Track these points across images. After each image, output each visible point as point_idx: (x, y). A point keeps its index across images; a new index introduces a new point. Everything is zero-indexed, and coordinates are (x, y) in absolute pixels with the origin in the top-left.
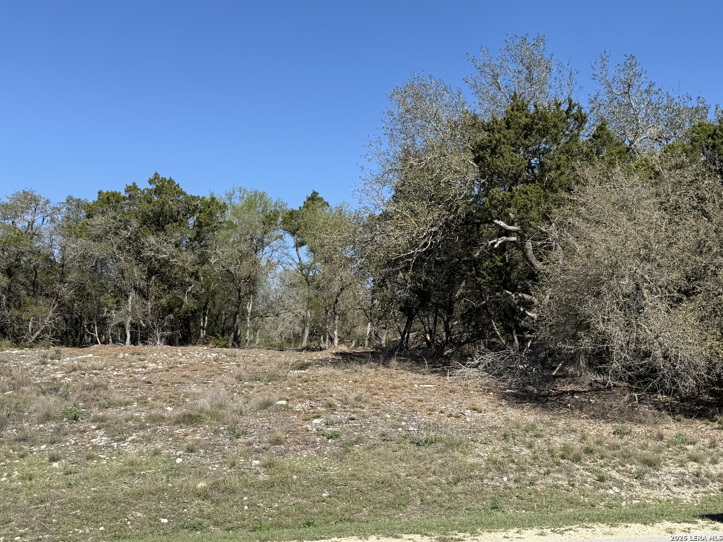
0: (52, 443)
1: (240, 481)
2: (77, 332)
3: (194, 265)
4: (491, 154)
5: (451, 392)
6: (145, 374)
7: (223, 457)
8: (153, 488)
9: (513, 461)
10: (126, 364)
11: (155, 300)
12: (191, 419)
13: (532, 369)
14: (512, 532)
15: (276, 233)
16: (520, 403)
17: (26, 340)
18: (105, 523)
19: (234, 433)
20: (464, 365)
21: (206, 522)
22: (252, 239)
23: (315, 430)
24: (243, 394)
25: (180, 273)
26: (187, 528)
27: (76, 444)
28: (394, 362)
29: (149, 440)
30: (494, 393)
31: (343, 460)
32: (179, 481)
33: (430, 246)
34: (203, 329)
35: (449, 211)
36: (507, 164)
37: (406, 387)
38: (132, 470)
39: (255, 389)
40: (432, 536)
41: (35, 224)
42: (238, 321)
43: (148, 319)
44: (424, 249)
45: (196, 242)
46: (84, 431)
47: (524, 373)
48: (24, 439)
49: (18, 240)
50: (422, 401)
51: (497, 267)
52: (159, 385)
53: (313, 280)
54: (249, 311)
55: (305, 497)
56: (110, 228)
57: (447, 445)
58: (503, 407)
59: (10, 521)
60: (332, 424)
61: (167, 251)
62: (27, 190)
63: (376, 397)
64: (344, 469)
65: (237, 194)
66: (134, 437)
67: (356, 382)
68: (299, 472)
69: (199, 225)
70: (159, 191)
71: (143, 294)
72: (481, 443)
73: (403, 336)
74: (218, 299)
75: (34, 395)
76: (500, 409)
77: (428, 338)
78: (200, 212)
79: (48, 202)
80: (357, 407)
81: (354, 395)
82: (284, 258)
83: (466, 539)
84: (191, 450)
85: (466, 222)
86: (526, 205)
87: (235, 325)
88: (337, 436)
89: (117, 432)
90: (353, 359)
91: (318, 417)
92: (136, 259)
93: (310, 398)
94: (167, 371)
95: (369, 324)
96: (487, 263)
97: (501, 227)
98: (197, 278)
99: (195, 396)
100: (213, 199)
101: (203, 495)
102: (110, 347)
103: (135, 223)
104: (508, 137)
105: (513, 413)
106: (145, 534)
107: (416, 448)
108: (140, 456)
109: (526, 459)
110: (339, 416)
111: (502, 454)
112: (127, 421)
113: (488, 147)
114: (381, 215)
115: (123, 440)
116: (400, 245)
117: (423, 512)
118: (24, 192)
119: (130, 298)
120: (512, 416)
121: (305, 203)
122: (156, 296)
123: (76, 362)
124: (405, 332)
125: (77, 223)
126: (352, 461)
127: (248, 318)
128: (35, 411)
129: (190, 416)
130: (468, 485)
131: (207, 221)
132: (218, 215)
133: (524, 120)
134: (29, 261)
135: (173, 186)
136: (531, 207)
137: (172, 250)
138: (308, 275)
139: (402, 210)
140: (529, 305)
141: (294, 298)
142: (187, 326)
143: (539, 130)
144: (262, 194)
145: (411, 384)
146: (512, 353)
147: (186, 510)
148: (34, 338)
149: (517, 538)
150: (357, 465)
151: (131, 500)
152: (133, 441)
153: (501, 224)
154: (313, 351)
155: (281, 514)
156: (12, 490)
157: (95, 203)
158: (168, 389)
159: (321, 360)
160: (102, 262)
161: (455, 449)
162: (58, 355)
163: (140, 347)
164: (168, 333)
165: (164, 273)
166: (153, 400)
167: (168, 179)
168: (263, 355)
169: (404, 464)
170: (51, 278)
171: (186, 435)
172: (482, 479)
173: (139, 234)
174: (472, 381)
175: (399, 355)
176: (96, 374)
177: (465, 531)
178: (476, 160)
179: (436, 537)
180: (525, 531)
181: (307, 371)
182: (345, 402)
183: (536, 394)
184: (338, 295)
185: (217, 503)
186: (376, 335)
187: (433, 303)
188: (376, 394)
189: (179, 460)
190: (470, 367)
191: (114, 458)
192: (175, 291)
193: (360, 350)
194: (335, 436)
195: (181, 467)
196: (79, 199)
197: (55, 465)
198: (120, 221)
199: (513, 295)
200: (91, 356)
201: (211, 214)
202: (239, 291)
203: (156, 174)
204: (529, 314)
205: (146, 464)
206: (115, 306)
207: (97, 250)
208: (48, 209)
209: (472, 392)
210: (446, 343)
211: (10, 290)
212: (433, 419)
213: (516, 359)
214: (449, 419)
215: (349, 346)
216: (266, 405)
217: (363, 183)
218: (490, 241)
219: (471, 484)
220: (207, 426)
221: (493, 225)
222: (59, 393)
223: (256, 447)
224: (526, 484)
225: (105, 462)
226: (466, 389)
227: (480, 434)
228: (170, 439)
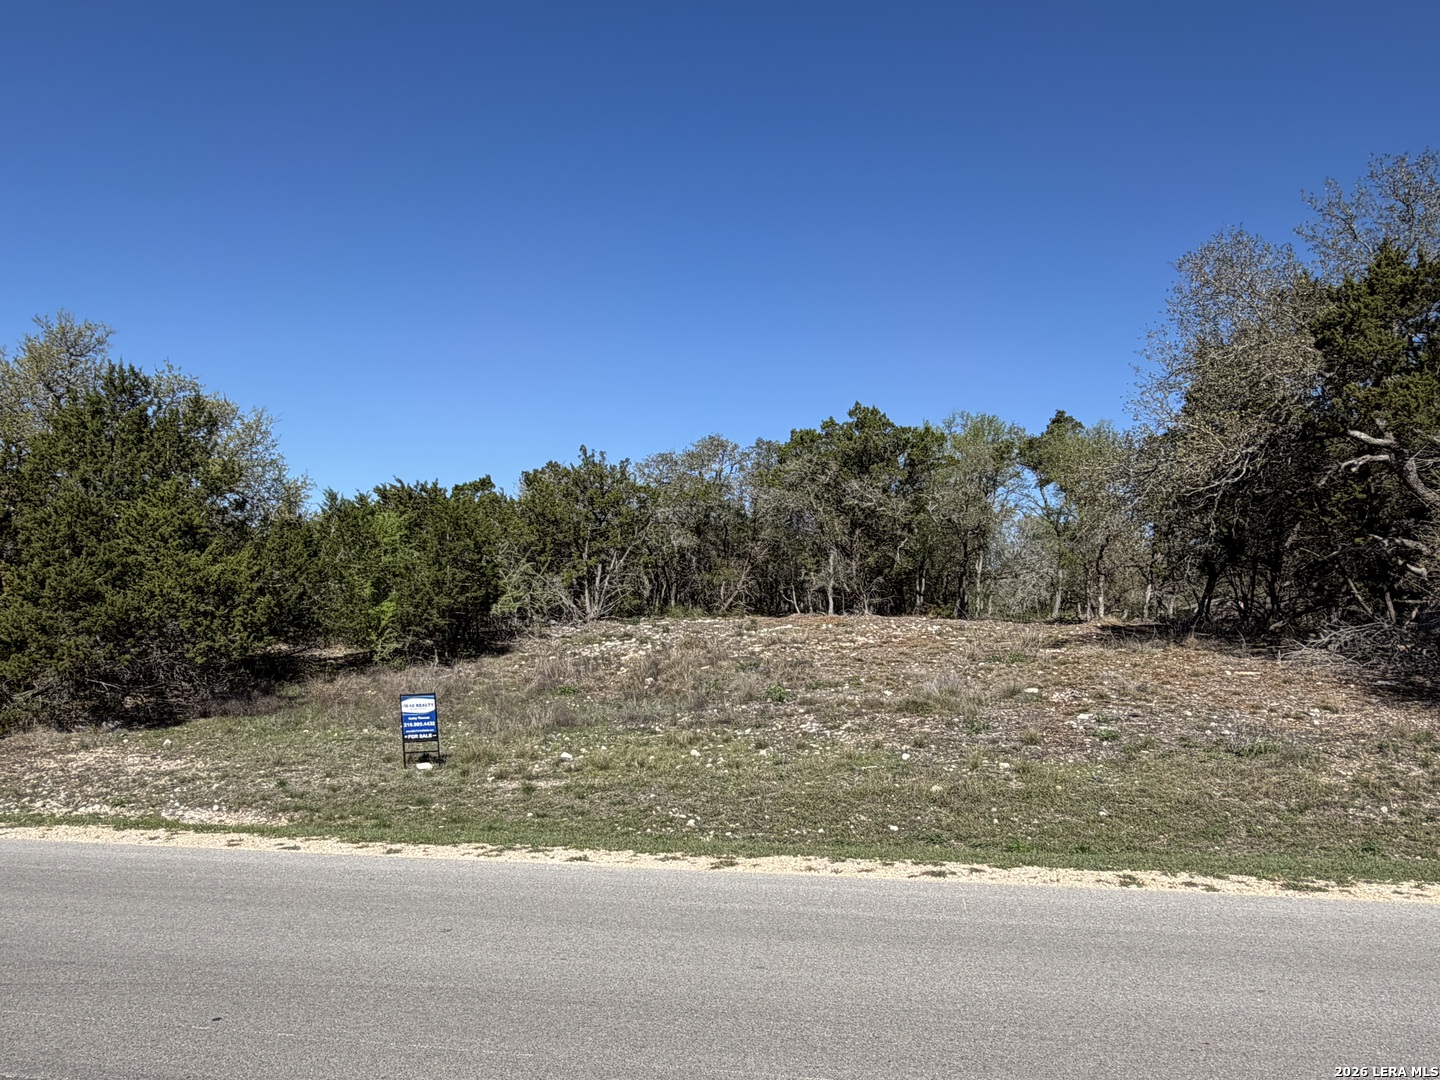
0: (757, 728)
1: (986, 787)
2: (772, 599)
3: (906, 515)
4: (1344, 334)
5: (1285, 682)
6: (854, 649)
7: (961, 756)
8: (878, 789)
9: (1396, 785)
10: (831, 637)
11: (860, 560)
12: (916, 707)
13: (1421, 652)
14: (1406, 886)
15: (1011, 470)
16: (1402, 701)
17: (718, 608)
18: (823, 825)
19: (973, 727)
20: (1305, 643)
21: (946, 835)
22: (981, 479)
23: (1081, 727)
24: (979, 678)
25: (889, 525)
26: (923, 839)
27: (784, 729)
28: (1191, 639)
29: (867, 730)
30: (1357, 684)
31: (1126, 770)
32: (908, 781)
33: (1246, 474)
34: (920, 595)
35: (1276, 420)
36: (1372, 346)
37: (1213, 674)
38: (850, 763)
39: (995, 672)
40: (1275, 880)
41: (724, 473)
42: (965, 583)
43: (852, 583)
44: (1236, 479)
45: (908, 486)
46: (792, 715)
47: (1408, 656)
48: (727, 722)
49: (706, 493)
50: (1239, 694)
51: (1356, 500)
52: (872, 663)
53: (1066, 528)
54: (979, 572)
55: (1076, 814)
56: (806, 473)
57: (1285, 758)
58: (1374, 705)
59: (719, 814)
60: (1106, 721)
61: (874, 497)
62: (712, 435)
63: (1169, 687)
64: (1127, 781)
65: (959, 420)
66: (849, 724)
67: (1135, 665)
68: (1063, 781)
69: (911, 464)
70: (860, 425)
71: (846, 552)
72: (1340, 756)
73: (1201, 605)
74: (939, 556)
75: (733, 671)
76: (1369, 709)
77: (1242, 605)
78: (912, 447)
79: (736, 447)
80: (1140, 699)
81: (1137, 683)
82: (1023, 502)
83: (1330, 889)
84: (919, 745)
85: (1303, 437)
86: (1408, 405)
87: (961, 590)
88: (1115, 738)
89: (830, 718)
90: (1129, 635)
91: (1085, 711)
92: (837, 509)
93: (1070, 685)
94: (880, 646)
95: (1150, 586)
96: (1338, 495)
97: (1362, 440)
98: (911, 531)
99: (919, 679)
100: (927, 429)
101: (940, 801)
102: (810, 615)
103: (834, 466)
104: (1373, 305)
105: (1392, 716)
106: (873, 842)
107: (1235, 760)
108: (857, 748)
109: (1419, 782)
110: (1115, 711)
111: (1377, 772)
112: (839, 705)
113: (1339, 323)
114: (1166, 435)
115: (837, 727)
116: (1198, 476)
117: (1252, 848)
118: (710, 438)
119: (832, 557)
120: (1391, 719)
121: (1048, 427)
122: (861, 555)
123: (774, 634)
124: (1204, 597)
125: (768, 470)
126: (1139, 773)
127: (978, 581)
128: (736, 689)
129: (914, 702)
130: (1321, 815)
131: (921, 457)
132: (934, 449)
133: (1400, 279)
134: (719, 516)
135: (878, 417)
136: (1417, 408)
137: (880, 496)
138: (1057, 522)
139: (1200, 426)
140: (1412, 556)
141: (1038, 554)
142: (901, 592)
143: (1426, 292)
144: (991, 418)
145: (1220, 670)
146: (1386, 626)
147: (919, 818)
148: (726, 605)
149: (1417, 895)
150: (1148, 777)
151: (853, 800)
152: (848, 730)
153: (1362, 437)
154: (1069, 624)
155: (1044, 832)
156: (719, 778)
157: (788, 445)
158: (883, 668)
159: (1082, 636)
160: (800, 515)
161: (1299, 764)
162: (754, 626)
163: (845, 617)
164: (877, 600)
165: (870, 526)
166: (867, 681)
167: (871, 408)
168: (1001, 628)
169: (1218, 781)
170: (743, 536)
171: (912, 726)
172: (1344, 807)
173: (840, 479)
174: (1319, 667)
175: (1196, 630)
176: (798, 649)
177: (1328, 878)
178: (1318, 345)
179: (1281, 882)
180: (1430, 887)
181: (1063, 650)
182: (1122, 692)
183: (1429, 688)
184: (1103, 547)
185: (959, 812)
186: (1160, 603)
187: (1248, 557)
188: (1168, 683)
189: (905, 756)
190: (1316, 648)
191: (828, 748)
192: (884, 548)
193: (1136, 622)
194: (1112, 737)
195: (909, 764)
196: (770, 442)
197: (763, 752)
198: (817, 464)
199: (1386, 542)
200: (790, 626)
201: (926, 449)
202: (965, 546)
203: (857, 403)
204: (1413, 568)
205: (867, 758)
206: (815, 567)
207: (792, 501)
208: (736, 455)
209: (1320, 683)
210: (1271, 613)
211: (699, 551)
212: (1260, 720)
213: (1392, 637)
214: (1285, 721)
215: (1118, 617)
216: (1013, 693)
217: (1139, 391)
218: (1342, 462)
219: (1327, 813)
220: (937, 716)
221: (1349, 439)
222: (760, 669)
223: (1003, 746)
224: (1421, 820)
225: (818, 753)
226: (1309, 678)
227: (1338, 743)
228: (893, 730)
